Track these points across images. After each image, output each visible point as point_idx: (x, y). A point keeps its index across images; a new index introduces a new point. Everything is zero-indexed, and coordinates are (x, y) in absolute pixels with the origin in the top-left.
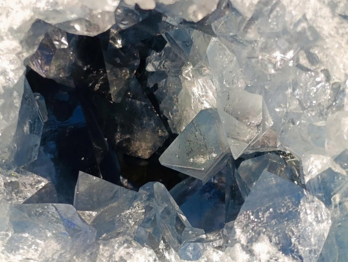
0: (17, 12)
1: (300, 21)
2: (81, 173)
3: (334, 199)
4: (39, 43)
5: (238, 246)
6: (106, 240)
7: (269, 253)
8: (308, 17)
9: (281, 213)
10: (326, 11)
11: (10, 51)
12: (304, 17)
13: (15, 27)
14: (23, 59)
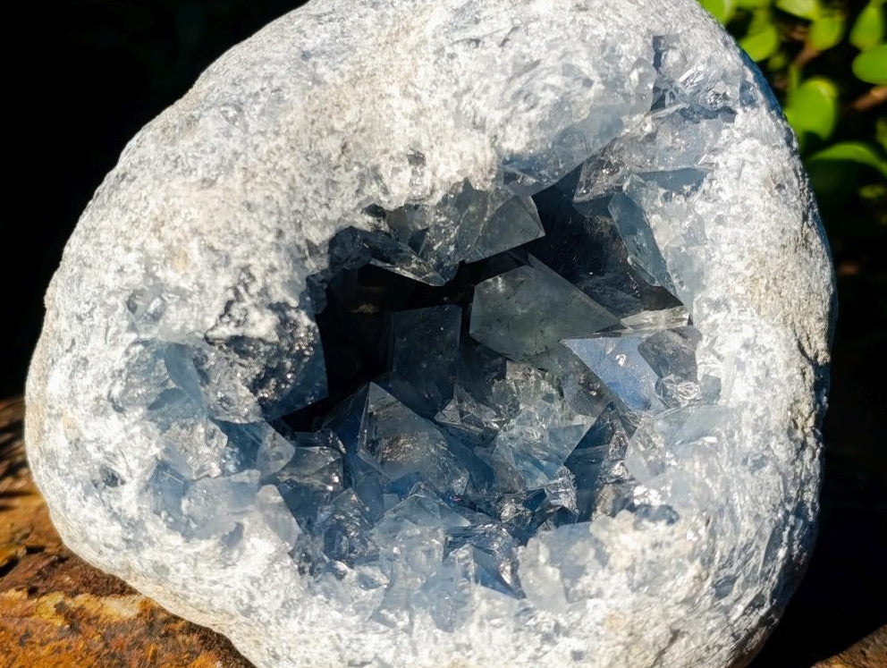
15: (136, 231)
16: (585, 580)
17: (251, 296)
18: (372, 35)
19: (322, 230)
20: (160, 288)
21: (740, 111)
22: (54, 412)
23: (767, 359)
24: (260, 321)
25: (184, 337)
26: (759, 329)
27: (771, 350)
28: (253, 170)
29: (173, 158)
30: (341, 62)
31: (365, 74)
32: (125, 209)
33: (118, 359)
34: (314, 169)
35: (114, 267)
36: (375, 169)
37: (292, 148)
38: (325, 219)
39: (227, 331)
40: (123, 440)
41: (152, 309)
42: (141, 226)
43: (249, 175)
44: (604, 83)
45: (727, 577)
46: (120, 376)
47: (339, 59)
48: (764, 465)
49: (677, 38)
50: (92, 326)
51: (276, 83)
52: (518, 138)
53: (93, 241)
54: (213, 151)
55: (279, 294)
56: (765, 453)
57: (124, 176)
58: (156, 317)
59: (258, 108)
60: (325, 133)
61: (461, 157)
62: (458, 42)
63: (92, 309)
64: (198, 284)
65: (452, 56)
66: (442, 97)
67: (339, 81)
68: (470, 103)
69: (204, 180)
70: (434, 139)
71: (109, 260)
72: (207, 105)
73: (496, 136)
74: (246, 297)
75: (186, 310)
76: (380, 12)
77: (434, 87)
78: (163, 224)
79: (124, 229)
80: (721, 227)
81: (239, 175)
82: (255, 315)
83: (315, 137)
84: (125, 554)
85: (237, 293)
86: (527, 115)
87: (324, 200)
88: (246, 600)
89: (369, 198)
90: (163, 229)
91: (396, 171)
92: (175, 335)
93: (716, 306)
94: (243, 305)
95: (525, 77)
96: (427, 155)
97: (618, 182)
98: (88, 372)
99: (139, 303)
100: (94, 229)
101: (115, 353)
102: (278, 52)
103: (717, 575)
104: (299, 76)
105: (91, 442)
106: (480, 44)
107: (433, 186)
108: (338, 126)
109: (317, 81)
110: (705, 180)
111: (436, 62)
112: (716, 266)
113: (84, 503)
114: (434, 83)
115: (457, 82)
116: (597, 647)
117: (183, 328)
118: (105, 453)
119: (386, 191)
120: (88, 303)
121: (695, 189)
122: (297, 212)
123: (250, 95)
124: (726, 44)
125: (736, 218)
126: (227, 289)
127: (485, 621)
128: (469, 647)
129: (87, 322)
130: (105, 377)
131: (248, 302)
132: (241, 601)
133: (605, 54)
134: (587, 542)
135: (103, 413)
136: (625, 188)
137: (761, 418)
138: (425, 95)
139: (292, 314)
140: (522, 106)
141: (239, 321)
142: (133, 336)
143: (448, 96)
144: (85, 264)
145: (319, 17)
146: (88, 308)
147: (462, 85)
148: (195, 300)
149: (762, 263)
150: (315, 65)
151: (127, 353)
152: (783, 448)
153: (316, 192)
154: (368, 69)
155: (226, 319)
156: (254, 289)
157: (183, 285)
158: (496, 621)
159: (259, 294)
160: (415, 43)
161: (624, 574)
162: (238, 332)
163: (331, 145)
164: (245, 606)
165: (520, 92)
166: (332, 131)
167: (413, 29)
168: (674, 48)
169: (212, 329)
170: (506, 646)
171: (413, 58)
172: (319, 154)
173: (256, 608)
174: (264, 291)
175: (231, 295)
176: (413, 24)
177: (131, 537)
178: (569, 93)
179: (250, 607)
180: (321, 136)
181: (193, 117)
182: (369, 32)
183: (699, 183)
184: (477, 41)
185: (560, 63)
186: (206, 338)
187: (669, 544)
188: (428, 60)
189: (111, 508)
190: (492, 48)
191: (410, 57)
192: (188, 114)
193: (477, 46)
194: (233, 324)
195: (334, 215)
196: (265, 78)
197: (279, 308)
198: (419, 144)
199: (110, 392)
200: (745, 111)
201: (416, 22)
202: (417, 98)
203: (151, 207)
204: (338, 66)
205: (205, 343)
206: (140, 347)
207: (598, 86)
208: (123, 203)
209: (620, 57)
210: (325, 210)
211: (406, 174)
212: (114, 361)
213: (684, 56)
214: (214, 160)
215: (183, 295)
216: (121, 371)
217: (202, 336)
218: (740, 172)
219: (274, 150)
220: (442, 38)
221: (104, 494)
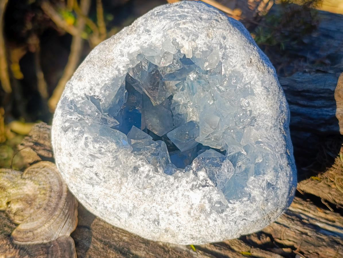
0: (134, 46)
1: (247, 84)
2: (133, 126)
3: (238, 164)
4: (137, 64)
5: (191, 171)
6: (136, 155)
7: (204, 176)
8: (251, 83)
9: (214, 163)
10: (260, 83)
11: (124, 62)
12: (250, 82)
13: (130, 52)
14: (128, 67)
15: (203, 224)
16: (204, 49)
17: (197, 182)
18: (114, 202)
19: (169, 178)
20: (212, 207)
21: (69, 100)
22: (264, 212)
23: (122, 49)
24: (202, 175)
25: (220, 192)
26: (117, 56)
27: (120, 49)
28: (166, 206)
29: (178, 228)
30: (126, 205)
31: (124, 197)
32: (200, 231)
33: (237, 205)
34: (156, 191)
35: (216, 223)
36: (146, 177)
37: (154, 200)
38: (166, 180)
39: (210, 182)
40: (256, 188)
41: (219, 205)
42: (201, 223)
43: (168, 206)
44: (84, 134)
45: (180, 18)
46: (241, 201)
47: (125, 206)
48: (147, 30)
49: (62, 127)
50: (235, 218)
51: (142, 217)
52: (111, 146)
53: (214, 234)
54: (169, 219)
55: (192, 176)
56: (145, 32)
57: (192, 238)
58: (220, 203)
59: (151, 216)
60: (145, 195)
61: (127, 158)
62: (100, 179)
63: (230, 221)
64: (204, 198)
65: (104, 178)
66: (116, 173)
67: (130, 201)
68: (112, 164)
69: (178, 216)
70: (128, 168)
71: (215, 226)
72: (160, 230)
73: (115, 152)
74: (198, 183)
75: (213, 196)
76: (107, 205)
77: (115, 176)
78: (196, 218)
79: (205, 227)
80: (99, 83)
81: (170, 208)
82: (201, 178)
83: (148, 197)
84: (286, 168)
85: (199, 187)
86: (104, 147)
87: (162, 183)
88: (273, 129)
89: (154, 173)
90: (197, 217)
91: (143, 172)
92: (221, 194)
93: (119, 70)
94: (201, 183)
95: (96, 155)
96: (133, 167)
97: (107, 116)
98: (247, 210)
99: (220, 210)
100: (211, 236)
101: (237, 206)
102: (134, 223)
103: (180, 20)
104: (136, 212)
105: (263, 196)
106: (96, 173)
107: (139, 160)
108: (141, 193)
109: (134, 207)
110: (91, 95)
111: (109, 181)
112: (109, 77)
113: (280, 187)
114: (114, 177)
115: (109, 171)
116: (219, 35)
117: (218, 193)
118: (263, 191)
119: (149, 171)
120: (230, 224)
121: (95, 96)
122: (169, 187)
123: (150, 221)
124: (56, 115)
125: (94, 81)
126: (200, 190)
127: (233, 66)
128: (242, 65)
129: (235, 220)
130: (245, 204)
131: (199, 182)
132: (275, 130)
133: (77, 140)
134: (195, 55)
135: (254, 199)
136: (107, 114)
137: (137, 39)
138: (119, 178)
139: (194, 169)
140: (103, 150)
141: (206, 181)
142: (229, 205)
143: (114, 171)
144: (221, 231)
145: (119, 220)
146: (231, 222)
147: (109, 170)
148: (208, 196)
149: (101, 67)
150: (131, 211)
151: (234, 203)
152: (141, 29)
153: (161, 187)
154: (123, 197)
155: (208, 184)
156: (195, 183)
157: (207, 202)
158: (231, 64)
159: (195, 181)
160: (108, 190)
161: (196, 41)
162: (208, 179)
163: (147, 192)
164: (275, 128)
165: (100, 154)
166: (144, 194)
167: (105, 193)
168: (65, 126)
169: (213, 186)
170: (235, 57)
171: (112, 187)
172: (152, 193)
173: (273, 125)
174: (194, 180)
175: (201, 188)
176: (104, 194)
177: (280, 169)
178: (92, 141)
179: (274, 126)
180: (147, 195)
181: (165, 232)
182: (114, 204)
183: (93, 96)
184: (96, 174)
185: (86, 149)
186: (216, 186)
187: (181, 36)
188: (109, 183)
189: (276, 179)
190: (95, 169)
191: (112, 189)
192: (165, 233)
193: (97, 173)
194: (208, 182)
195: (164, 178)
196: (143, 221)
197: (195, 174)
198: (132, 171)
199: (247, 200)
200: (69, 99)
201: (103, 194)
202: (121, 179)
203: (194, 225)
204: (127, 205)
205: (218, 185)
206: (230, 201)
207: (85, 135)
208: (198, 233)
209: (75, 136)
210: (164, 181)
211: (141, 169)
212: (239, 205)
213: (66, 122)
214: (171, 217)
215: (210, 200)
216: (240, 201)
217: (216, 188)
218: (83, 89)
219: (158, 204)
220: (102, 184)
221: (274, 184)
